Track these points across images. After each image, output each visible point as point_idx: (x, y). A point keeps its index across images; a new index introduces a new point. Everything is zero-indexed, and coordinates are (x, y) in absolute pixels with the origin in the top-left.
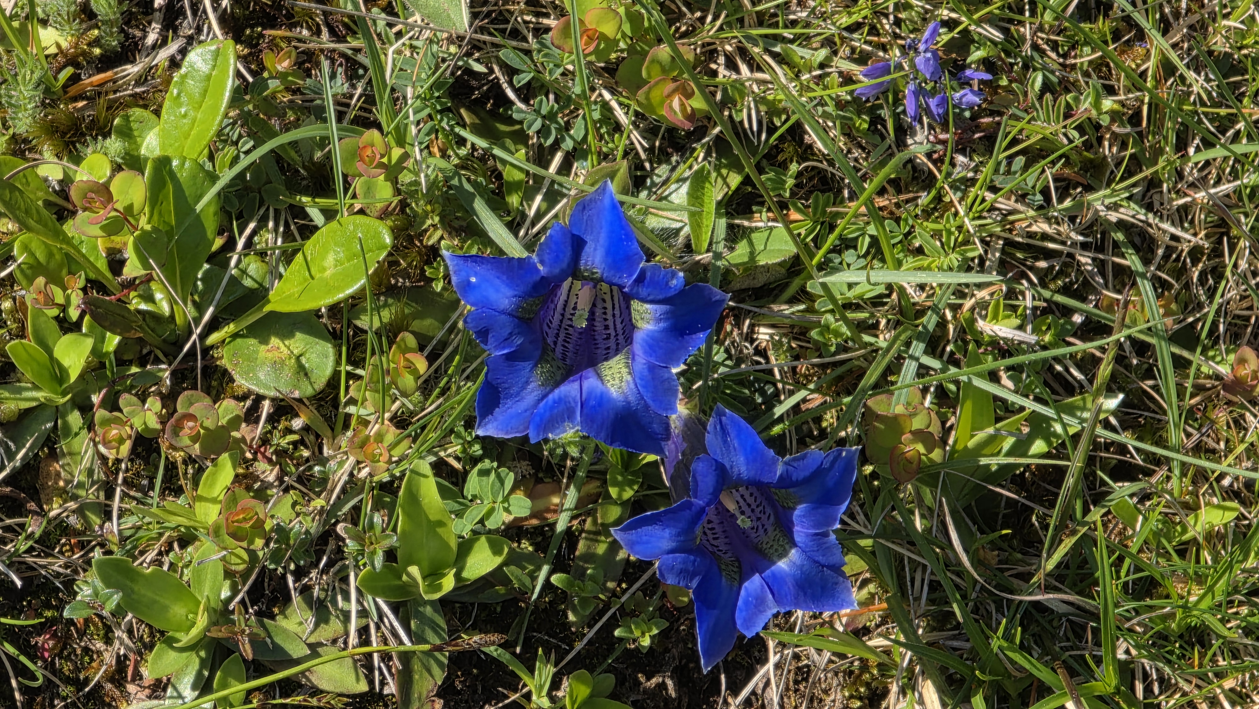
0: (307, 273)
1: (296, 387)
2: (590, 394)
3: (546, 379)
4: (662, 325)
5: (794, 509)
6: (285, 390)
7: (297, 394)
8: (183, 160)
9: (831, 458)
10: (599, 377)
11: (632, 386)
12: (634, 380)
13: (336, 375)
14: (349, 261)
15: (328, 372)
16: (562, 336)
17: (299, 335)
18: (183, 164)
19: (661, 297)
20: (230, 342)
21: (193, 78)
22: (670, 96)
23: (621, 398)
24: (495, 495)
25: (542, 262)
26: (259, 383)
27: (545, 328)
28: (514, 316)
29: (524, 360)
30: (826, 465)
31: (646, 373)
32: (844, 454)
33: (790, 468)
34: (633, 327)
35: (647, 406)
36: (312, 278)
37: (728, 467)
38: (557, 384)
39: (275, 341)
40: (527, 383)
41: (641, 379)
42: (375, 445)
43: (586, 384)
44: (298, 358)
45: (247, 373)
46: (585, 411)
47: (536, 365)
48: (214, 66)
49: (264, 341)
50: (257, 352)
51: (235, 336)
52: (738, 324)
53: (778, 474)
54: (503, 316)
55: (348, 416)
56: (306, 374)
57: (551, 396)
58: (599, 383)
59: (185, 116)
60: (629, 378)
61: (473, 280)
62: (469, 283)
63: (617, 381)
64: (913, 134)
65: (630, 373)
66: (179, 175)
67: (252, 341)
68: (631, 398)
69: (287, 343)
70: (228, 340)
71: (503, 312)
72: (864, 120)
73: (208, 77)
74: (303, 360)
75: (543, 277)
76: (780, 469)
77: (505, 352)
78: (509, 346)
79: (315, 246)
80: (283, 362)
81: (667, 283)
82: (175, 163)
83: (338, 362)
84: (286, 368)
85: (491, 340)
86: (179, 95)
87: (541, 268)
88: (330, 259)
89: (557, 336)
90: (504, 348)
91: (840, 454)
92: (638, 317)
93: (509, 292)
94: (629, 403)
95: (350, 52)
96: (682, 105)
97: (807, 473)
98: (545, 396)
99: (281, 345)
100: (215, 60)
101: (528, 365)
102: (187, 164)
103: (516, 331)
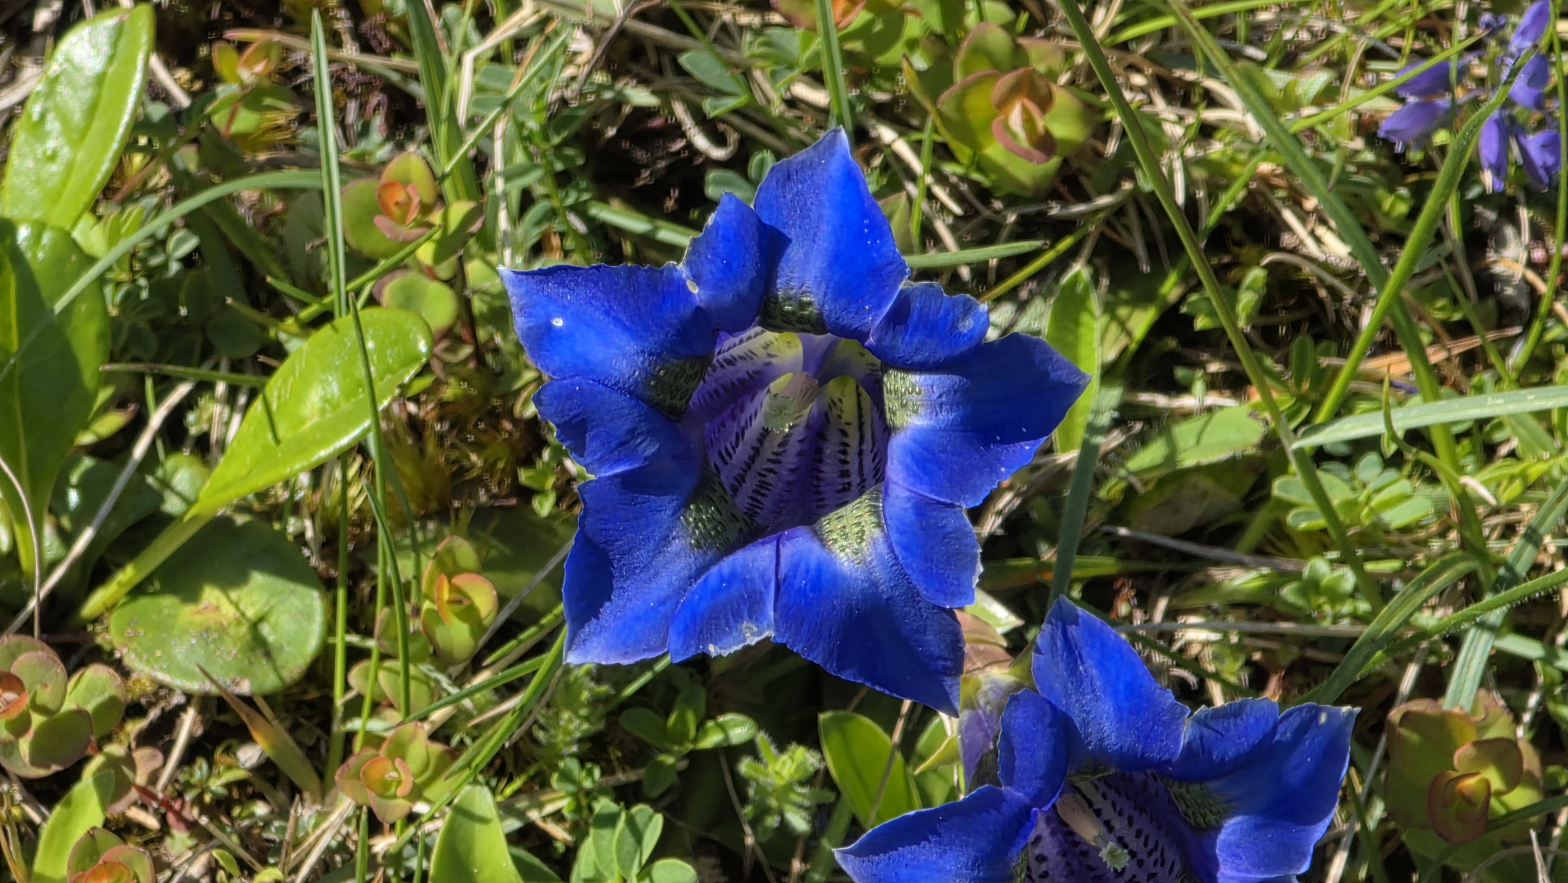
0: (270, 436)
1: (244, 673)
2: (795, 567)
3: (705, 536)
4: (946, 416)
5: (1218, 829)
6: (225, 679)
7: (245, 688)
8: (39, 228)
9: (1296, 721)
10: (819, 537)
11: (883, 548)
12: (887, 537)
13: (325, 653)
14: (348, 398)
15: (312, 645)
16: (750, 484)
17: (258, 578)
18: (37, 236)
19: (941, 355)
20: (124, 604)
21: (70, 83)
22: (1003, 104)
23: (860, 574)
24: (625, 864)
25: (696, 278)
26: (173, 667)
27: (714, 459)
28: (639, 398)
29: (661, 490)
30: (1285, 733)
31: (910, 516)
32: (1323, 718)
33: (1207, 732)
34: (888, 431)
35: (912, 595)
36: (277, 441)
37: (1077, 721)
38: (729, 549)
39: (211, 594)
40: (666, 540)
41: (902, 533)
42: (388, 763)
43: (787, 551)
44: (255, 626)
45: (151, 652)
46: (783, 600)
47: (684, 506)
48: (111, 59)
49: (191, 596)
50: (175, 617)
51: (138, 591)
52: (1145, 601)
53: (1183, 741)
54: (615, 396)
55: (350, 737)
56: (268, 654)
57: (714, 570)
58: (816, 546)
59: (53, 157)
60: (877, 533)
61: (558, 322)
62: (549, 327)
63: (853, 539)
64: (1501, 244)
65: (879, 525)
66: (29, 255)
67: (168, 602)
68: (879, 574)
69: (234, 595)
70: (123, 601)
71: (616, 387)
72: (1400, 198)
73: (100, 79)
74: (265, 630)
75: (698, 309)
76: (1186, 732)
77: (619, 470)
78: (629, 458)
79: (285, 381)
80: (222, 630)
81: (954, 326)
82: (23, 233)
83: (330, 629)
84: (228, 640)
85: (592, 445)
86: (43, 116)
87: (694, 289)
88: (314, 398)
89: (741, 479)
90: (618, 462)
91: (1315, 717)
92: (896, 405)
93: (632, 347)
94: (874, 584)
95: (395, 77)
96: (1028, 121)
97: (1245, 745)
98: (702, 570)
99: (223, 600)
100: (115, 44)
101: (668, 503)
102: (47, 238)
103: (643, 427)
